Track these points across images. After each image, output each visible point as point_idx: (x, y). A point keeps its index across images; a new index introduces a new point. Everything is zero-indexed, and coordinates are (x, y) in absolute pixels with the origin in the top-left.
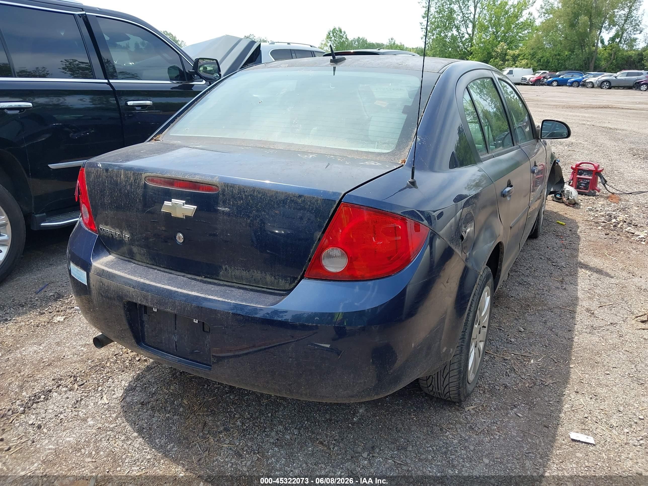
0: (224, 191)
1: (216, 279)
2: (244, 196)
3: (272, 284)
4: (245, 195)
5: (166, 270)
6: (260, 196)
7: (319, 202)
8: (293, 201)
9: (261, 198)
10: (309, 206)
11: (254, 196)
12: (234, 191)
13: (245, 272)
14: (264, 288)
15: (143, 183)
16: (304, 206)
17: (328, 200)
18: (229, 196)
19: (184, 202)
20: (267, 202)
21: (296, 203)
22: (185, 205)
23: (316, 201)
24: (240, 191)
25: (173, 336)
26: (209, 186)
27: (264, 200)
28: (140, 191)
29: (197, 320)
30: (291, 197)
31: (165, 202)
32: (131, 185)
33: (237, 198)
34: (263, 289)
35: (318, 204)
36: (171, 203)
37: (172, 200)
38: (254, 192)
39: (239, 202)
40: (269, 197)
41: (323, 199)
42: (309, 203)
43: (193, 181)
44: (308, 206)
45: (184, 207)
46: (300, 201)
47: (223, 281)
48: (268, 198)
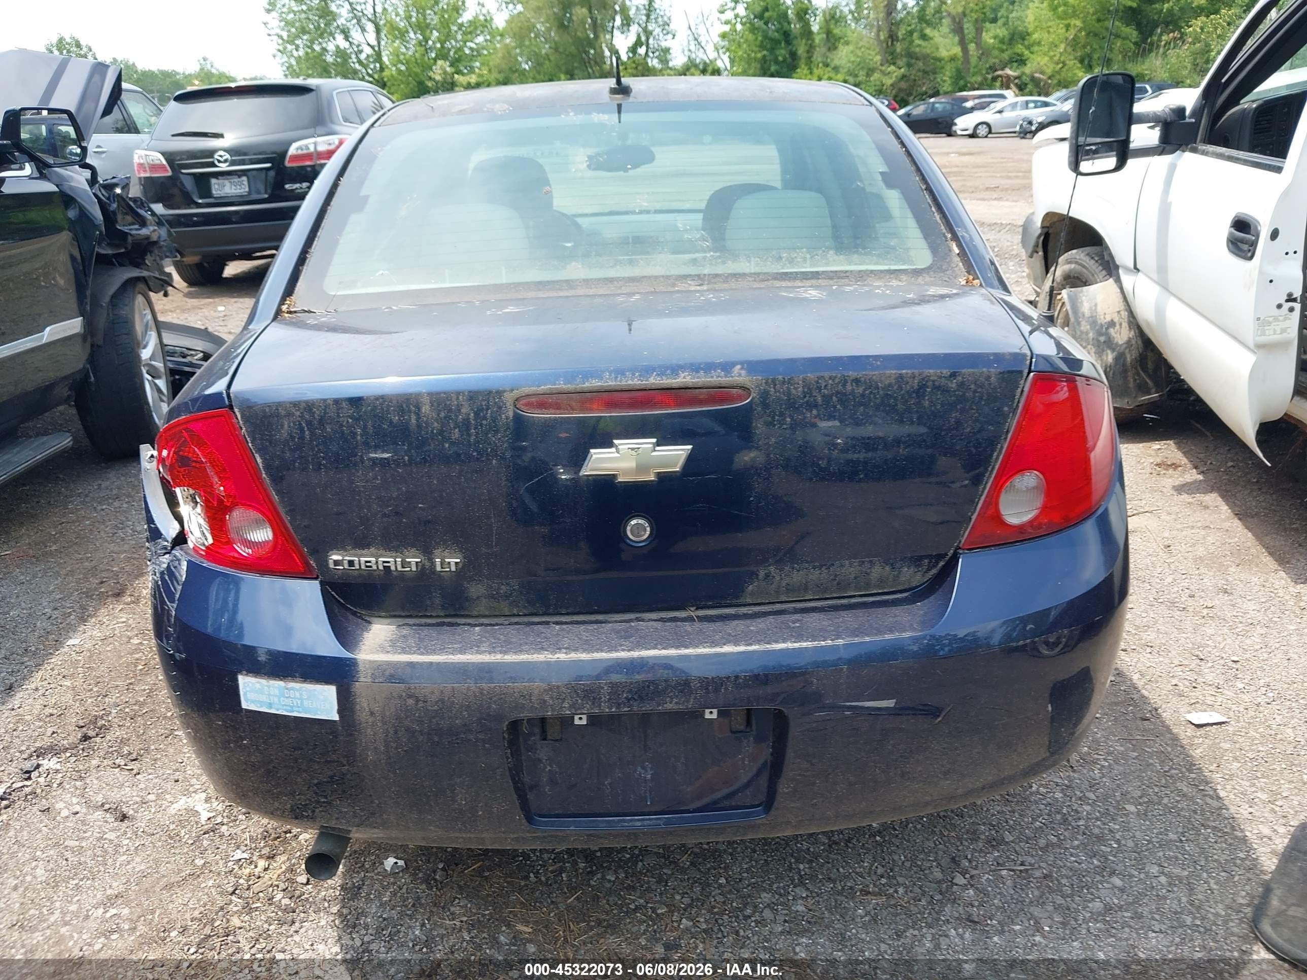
0: (764, 395)
1: (730, 606)
2: (819, 399)
3: (882, 581)
4: (823, 396)
5: (576, 618)
6: (861, 390)
7: (993, 379)
8: (938, 388)
9: (863, 395)
10: (975, 392)
11: (845, 394)
12: (794, 391)
13: (818, 572)
14: (854, 596)
15: (511, 414)
16: (964, 394)
17: (1009, 372)
18: (781, 405)
19: (654, 440)
20: (878, 401)
21: (945, 390)
22: (658, 448)
23: (987, 380)
24: (809, 389)
25: (639, 769)
26: (719, 393)
27: (870, 400)
28: (501, 441)
29: (715, 711)
30: (934, 381)
31: (592, 451)
32: (466, 424)
33: (802, 405)
34: (853, 600)
35: (990, 384)
36: (613, 450)
37: (616, 442)
38: (844, 386)
39: (808, 415)
40: (883, 389)
41: (1001, 373)
42: (973, 386)
43: (674, 386)
44: (971, 394)
45: (654, 454)
46: (954, 385)
47: (750, 605)
48: (881, 392)
